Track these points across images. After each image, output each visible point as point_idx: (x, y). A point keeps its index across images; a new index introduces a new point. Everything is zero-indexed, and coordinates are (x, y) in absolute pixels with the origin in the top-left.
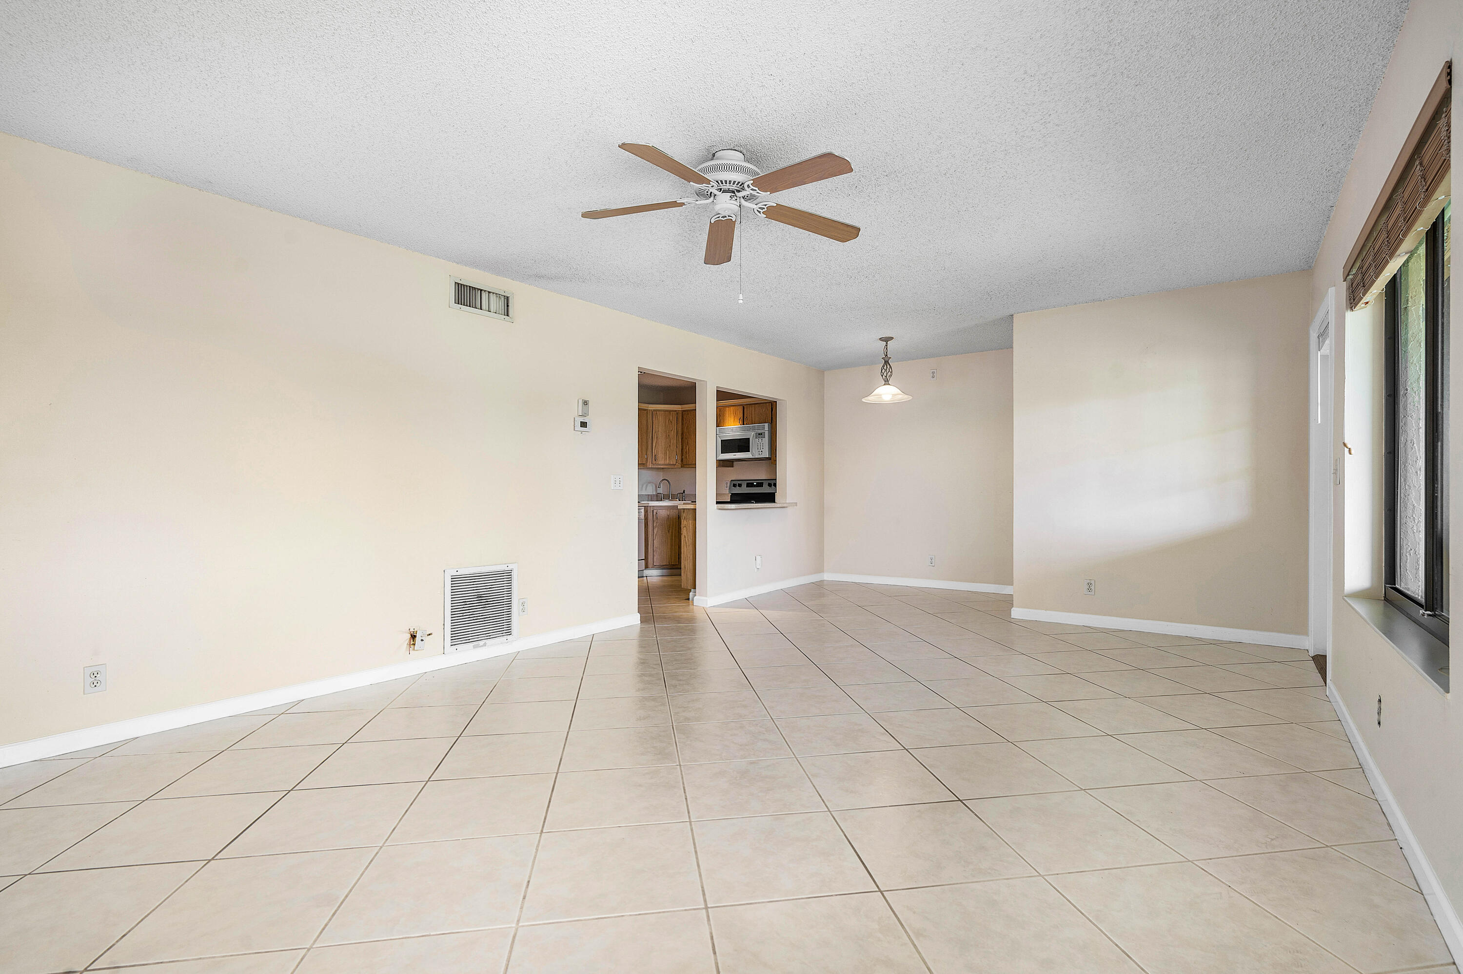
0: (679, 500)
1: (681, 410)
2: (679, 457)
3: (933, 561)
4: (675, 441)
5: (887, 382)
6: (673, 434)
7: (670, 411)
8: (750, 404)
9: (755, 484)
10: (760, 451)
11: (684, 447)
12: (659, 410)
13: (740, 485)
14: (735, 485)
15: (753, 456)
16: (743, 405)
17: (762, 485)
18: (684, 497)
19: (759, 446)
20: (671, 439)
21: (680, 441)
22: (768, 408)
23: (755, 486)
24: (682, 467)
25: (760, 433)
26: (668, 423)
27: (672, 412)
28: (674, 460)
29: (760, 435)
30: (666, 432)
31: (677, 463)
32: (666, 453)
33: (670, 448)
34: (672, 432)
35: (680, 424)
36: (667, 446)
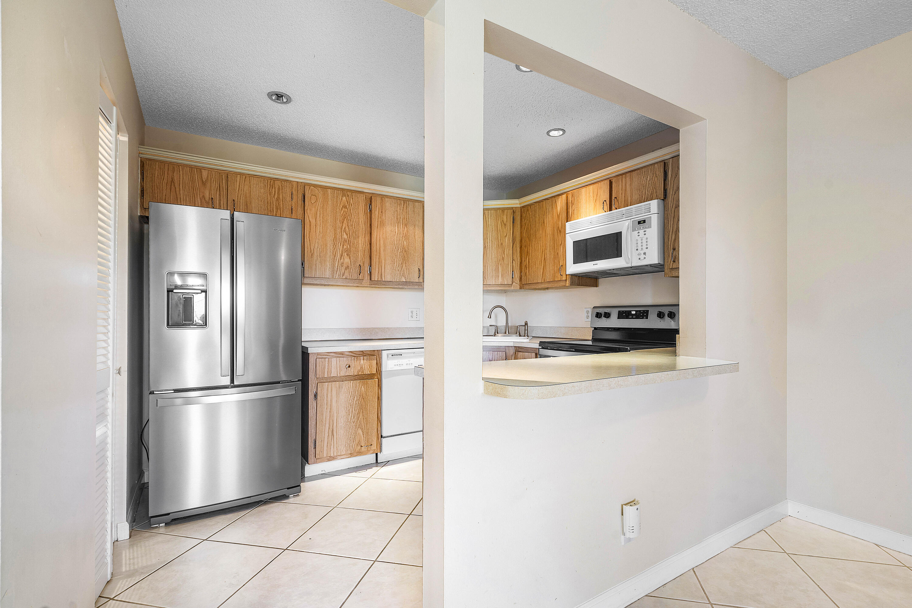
0: (519, 337)
1: (519, 206)
2: (517, 275)
4: (511, 252)
6: (508, 241)
7: (503, 210)
8: (622, 175)
9: (634, 312)
10: (642, 252)
11: (524, 260)
13: (607, 315)
14: (598, 315)
15: (627, 263)
16: (610, 179)
17: (645, 314)
18: (526, 331)
19: (640, 244)
20: (505, 249)
21: (519, 251)
22: (657, 173)
23: (634, 317)
24: (521, 288)
25: (642, 221)
26: (500, 226)
27: (506, 210)
28: (510, 278)
29: (642, 223)
30: (497, 239)
31: (514, 283)
32: (497, 270)
33: (503, 261)
34: (506, 239)
35: (518, 226)
36: (499, 259)
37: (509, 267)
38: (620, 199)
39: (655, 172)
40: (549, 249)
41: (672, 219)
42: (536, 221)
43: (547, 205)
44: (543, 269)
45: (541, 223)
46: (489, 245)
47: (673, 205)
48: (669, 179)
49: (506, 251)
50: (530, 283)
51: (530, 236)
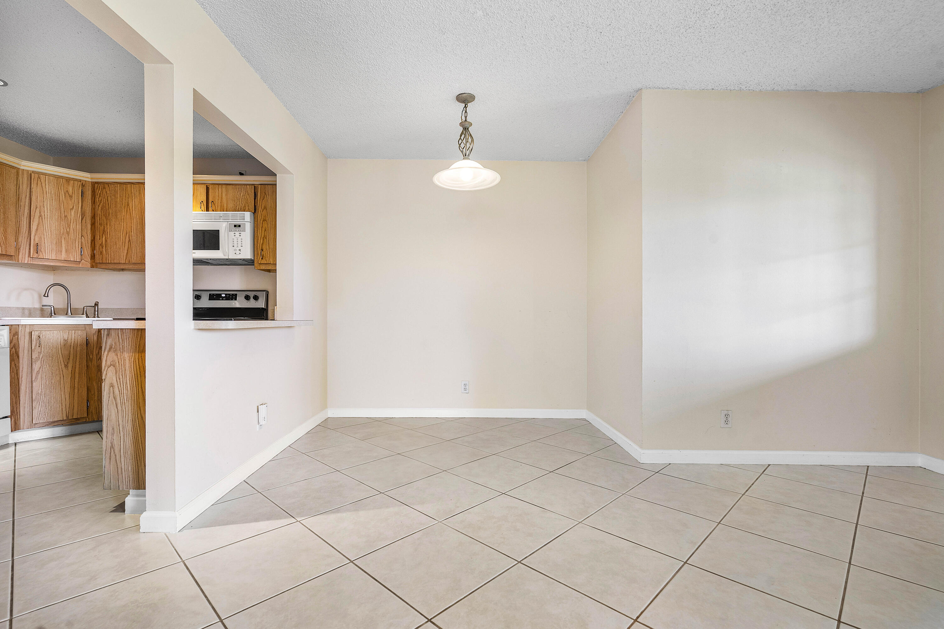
0: (87, 317)
1: (90, 180)
2: (87, 252)
3: (467, 387)
5: (466, 157)
6: (74, 215)
7: (68, 179)
8: (218, 185)
9: (224, 295)
10: (238, 249)
11: (97, 237)
12: (45, 174)
15: (224, 255)
16: (207, 185)
17: (234, 297)
18: (97, 312)
19: (235, 243)
20: (70, 223)
21: (90, 228)
22: (249, 192)
23: (224, 299)
24: (92, 267)
25: (238, 225)
26: (64, 197)
27: (72, 181)
28: (78, 255)
29: (237, 227)
30: (59, 210)
31: (83, 260)
32: (59, 243)
33: (68, 236)
34: (72, 212)
35: (89, 201)
36: (62, 232)
37: (77, 242)
38: (217, 203)
39: (247, 191)
40: (135, 231)
41: (261, 229)
42: (116, 202)
43: (132, 189)
44: (127, 250)
45: (124, 205)
46: (46, 215)
47: (261, 219)
48: (259, 199)
49: (71, 224)
50: (109, 263)
51: (108, 215)
